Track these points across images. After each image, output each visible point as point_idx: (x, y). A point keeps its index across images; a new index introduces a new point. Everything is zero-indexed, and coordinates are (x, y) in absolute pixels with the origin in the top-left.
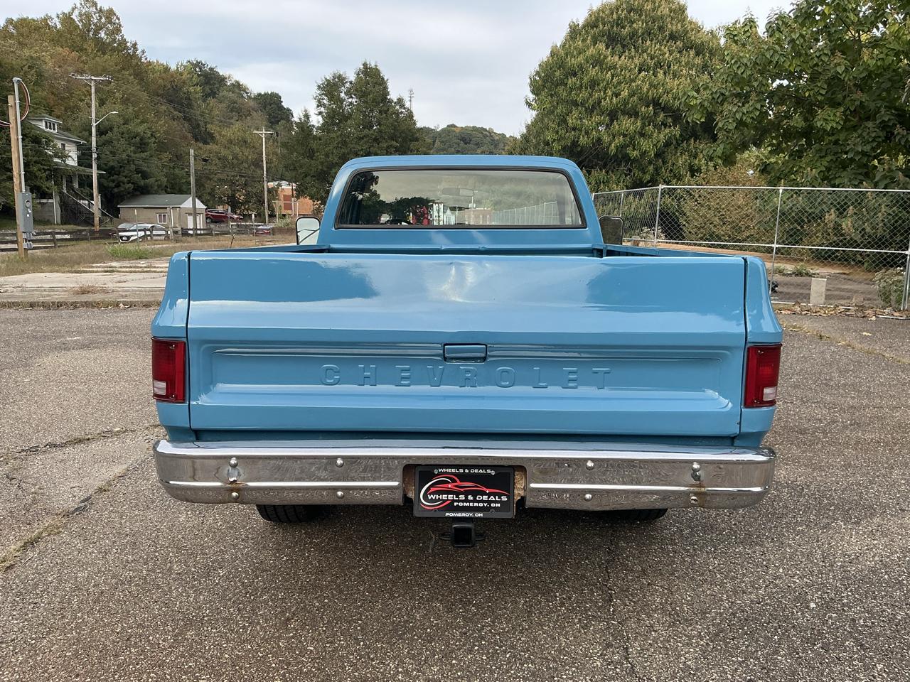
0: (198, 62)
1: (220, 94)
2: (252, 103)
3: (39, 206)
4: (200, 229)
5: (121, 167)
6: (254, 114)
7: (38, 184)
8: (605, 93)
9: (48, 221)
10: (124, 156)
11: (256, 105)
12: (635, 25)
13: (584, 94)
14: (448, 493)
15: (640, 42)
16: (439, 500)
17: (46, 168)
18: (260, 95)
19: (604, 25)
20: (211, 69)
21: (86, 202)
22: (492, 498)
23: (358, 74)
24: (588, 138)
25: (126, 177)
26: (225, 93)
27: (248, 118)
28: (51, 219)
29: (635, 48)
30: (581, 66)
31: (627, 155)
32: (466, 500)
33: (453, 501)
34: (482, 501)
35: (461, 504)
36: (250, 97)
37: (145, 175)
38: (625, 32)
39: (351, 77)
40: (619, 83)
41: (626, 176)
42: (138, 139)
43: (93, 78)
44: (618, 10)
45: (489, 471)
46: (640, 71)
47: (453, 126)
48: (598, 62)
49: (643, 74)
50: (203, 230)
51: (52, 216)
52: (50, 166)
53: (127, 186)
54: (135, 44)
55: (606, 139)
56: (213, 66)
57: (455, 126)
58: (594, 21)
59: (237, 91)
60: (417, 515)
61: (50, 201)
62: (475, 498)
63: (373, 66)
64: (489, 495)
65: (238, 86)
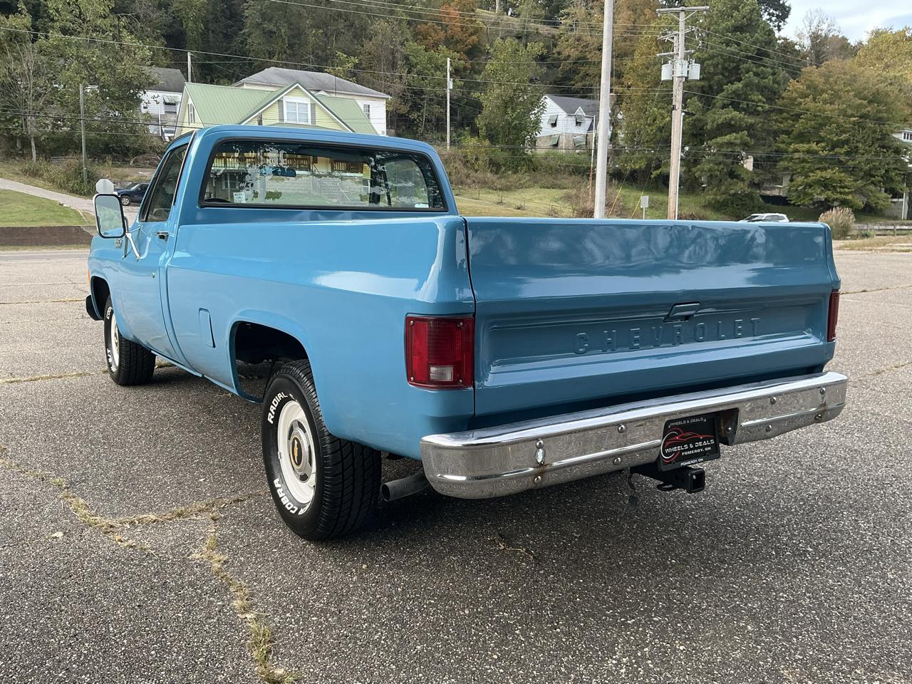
3: (893, 204)
7: (894, 186)
9: (896, 217)
14: (676, 445)
16: (673, 452)
22: (705, 443)
28: (899, 216)
32: (689, 449)
33: (681, 451)
34: (699, 447)
35: (686, 453)
45: (702, 419)
51: (899, 213)
52: (905, 171)
60: (664, 470)
61: (900, 200)
62: (694, 446)
64: (702, 441)
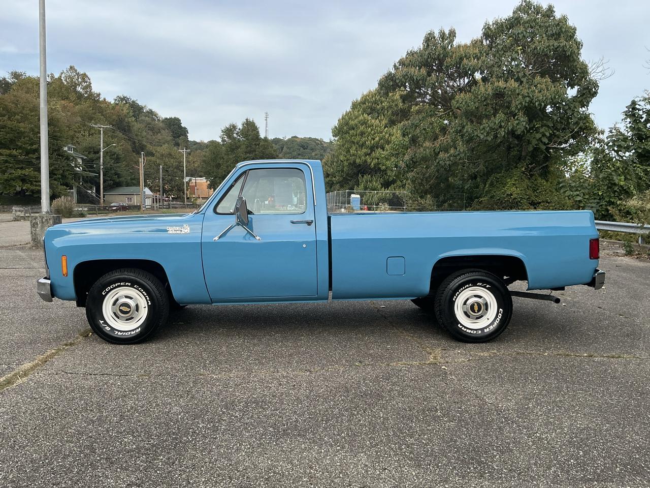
0: (124, 97)
1: (140, 119)
2: (161, 124)
4: (148, 206)
5: (106, 172)
6: (163, 132)
7: (67, 181)
8: (368, 138)
10: (109, 166)
11: (164, 126)
12: (383, 104)
13: (358, 138)
15: (386, 112)
17: (72, 173)
18: (166, 119)
19: (369, 103)
20: (133, 102)
21: (90, 191)
23: (243, 125)
24: (360, 160)
25: (109, 177)
26: (143, 118)
27: (159, 134)
29: (383, 115)
30: (356, 125)
31: (380, 168)
36: (159, 120)
37: (119, 176)
38: (378, 107)
39: (240, 126)
40: (375, 133)
41: (380, 178)
42: (116, 155)
43: (102, 126)
44: (376, 95)
46: (385, 128)
47: (295, 137)
48: (364, 123)
49: (386, 129)
50: (150, 205)
53: (110, 182)
54: (100, 94)
55: (369, 160)
56: (135, 99)
57: (297, 138)
58: (364, 101)
59: (150, 115)
61: (72, 191)
63: (251, 120)
65: (151, 112)
